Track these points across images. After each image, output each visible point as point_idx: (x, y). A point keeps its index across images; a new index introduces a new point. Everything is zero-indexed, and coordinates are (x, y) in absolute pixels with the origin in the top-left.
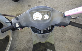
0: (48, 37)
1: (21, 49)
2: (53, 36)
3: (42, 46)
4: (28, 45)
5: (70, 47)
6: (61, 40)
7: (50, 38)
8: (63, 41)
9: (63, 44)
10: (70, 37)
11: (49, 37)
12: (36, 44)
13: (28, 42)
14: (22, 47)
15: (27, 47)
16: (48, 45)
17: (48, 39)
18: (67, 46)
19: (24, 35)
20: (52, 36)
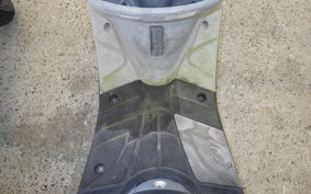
0: (185, 50)
1: (43, 119)
2: (211, 49)
3: (147, 101)
4: (79, 97)
5: (284, 110)
6: (246, 75)
7: (194, 58)
8: (253, 80)
9: (251, 96)
10: (289, 61)
11: (191, 51)
12: (118, 89)
13: (79, 84)
14: (50, 110)
15: (75, 107)
16: (183, 95)
17: (185, 62)
18: (271, 106)
19: (59, 51)
20: (208, 47)
